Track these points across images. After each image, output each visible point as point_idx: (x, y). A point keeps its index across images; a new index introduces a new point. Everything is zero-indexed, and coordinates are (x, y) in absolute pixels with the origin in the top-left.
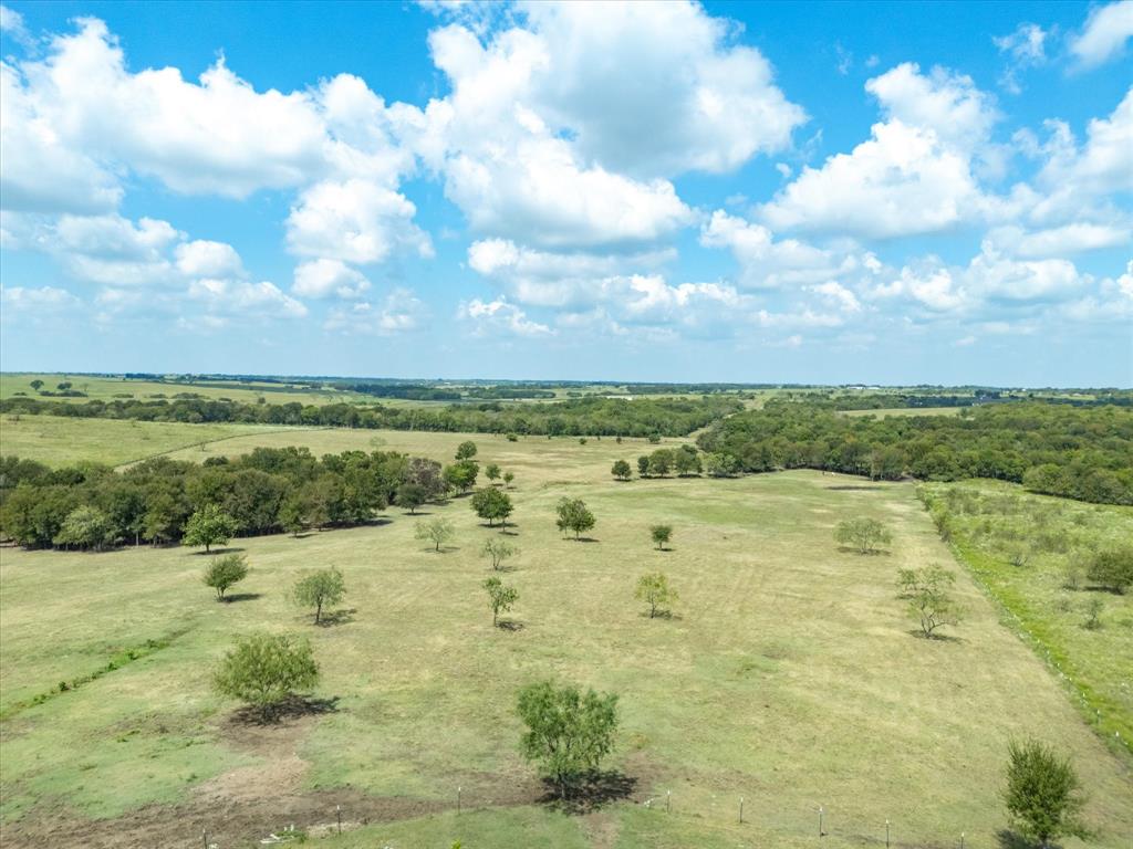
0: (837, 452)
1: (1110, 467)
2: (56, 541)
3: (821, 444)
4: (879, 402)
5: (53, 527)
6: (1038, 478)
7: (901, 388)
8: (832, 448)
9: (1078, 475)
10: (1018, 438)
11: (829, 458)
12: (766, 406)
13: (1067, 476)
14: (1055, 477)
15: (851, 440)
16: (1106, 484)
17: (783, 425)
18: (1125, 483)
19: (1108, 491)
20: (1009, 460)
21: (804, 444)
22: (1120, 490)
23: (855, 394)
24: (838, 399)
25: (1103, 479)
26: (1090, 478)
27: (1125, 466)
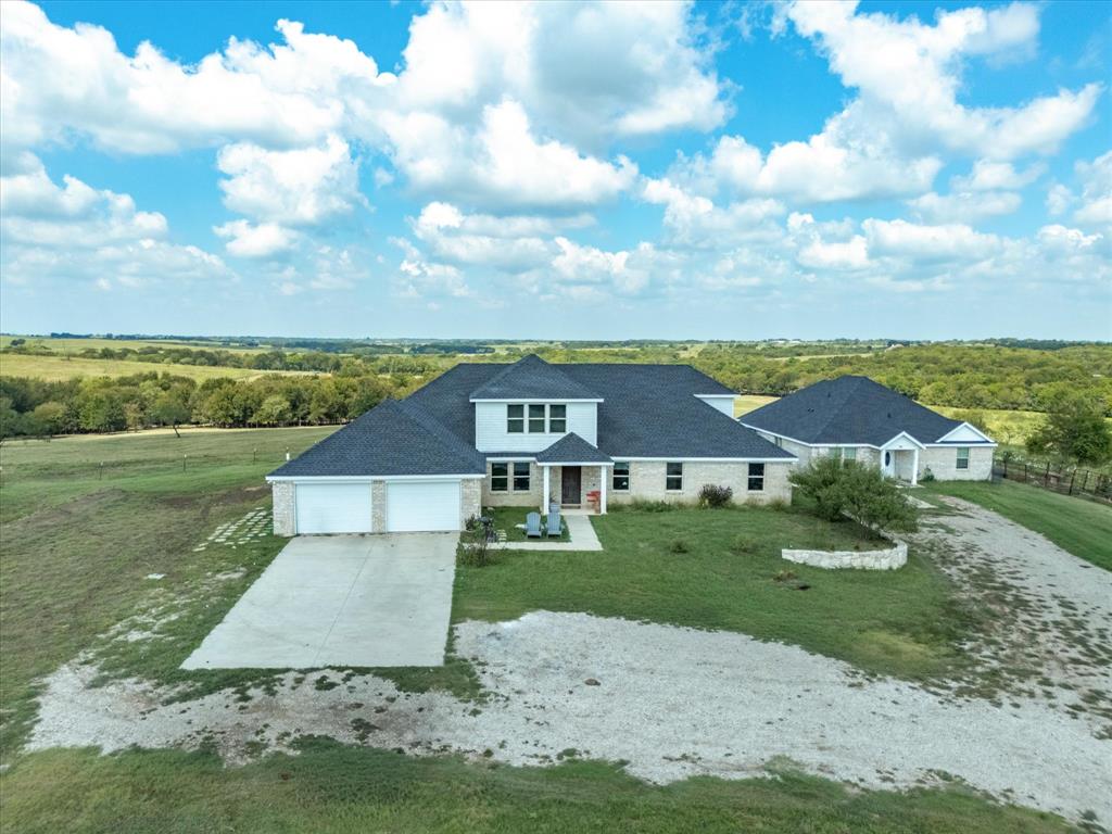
0: (773, 380)
1: (984, 383)
2: (251, 420)
3: (759, 375)
4: (801, 351)
5: (248, 411)
6: (931, 393)
7: (820, 341)
8: (768, 377)
9: (960, 390)
10: (918, 368)
11: (766, 385)
12: (700, 354)
13: (951, 392)
14: (942, 391)
15: (784, 371)
16: (980, 394)
17: (723, 364)
18: (993, 393)
19: (981, 400)
20: (909, 383)
21: (745, 376)
22: (990, 399)
23: (778, 345)
24: (764, 349)
25: (977, 391)
26: (968, 391)
27: (995, 382)
